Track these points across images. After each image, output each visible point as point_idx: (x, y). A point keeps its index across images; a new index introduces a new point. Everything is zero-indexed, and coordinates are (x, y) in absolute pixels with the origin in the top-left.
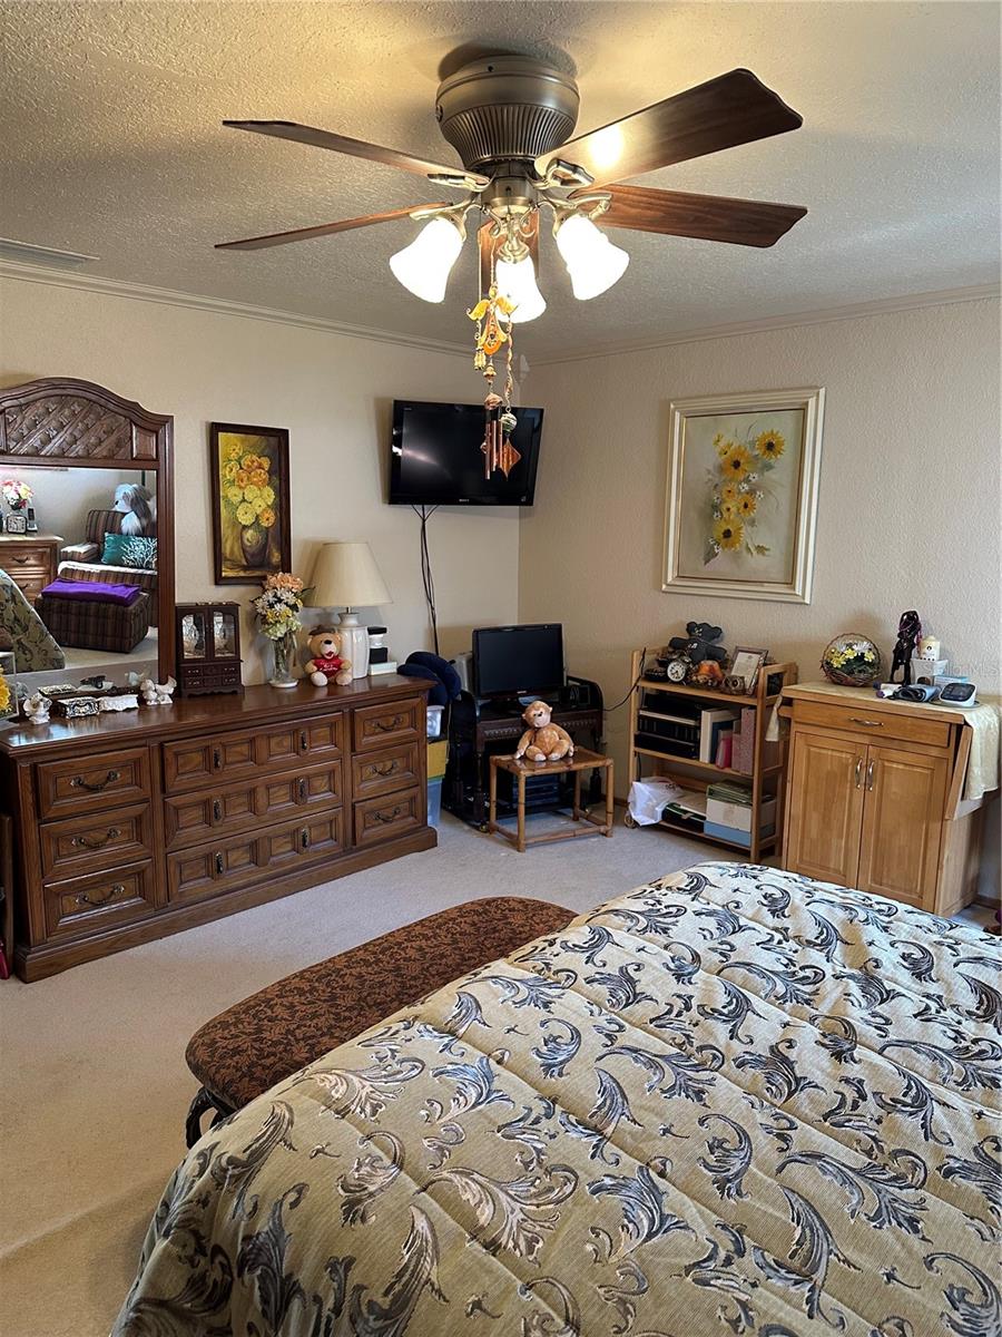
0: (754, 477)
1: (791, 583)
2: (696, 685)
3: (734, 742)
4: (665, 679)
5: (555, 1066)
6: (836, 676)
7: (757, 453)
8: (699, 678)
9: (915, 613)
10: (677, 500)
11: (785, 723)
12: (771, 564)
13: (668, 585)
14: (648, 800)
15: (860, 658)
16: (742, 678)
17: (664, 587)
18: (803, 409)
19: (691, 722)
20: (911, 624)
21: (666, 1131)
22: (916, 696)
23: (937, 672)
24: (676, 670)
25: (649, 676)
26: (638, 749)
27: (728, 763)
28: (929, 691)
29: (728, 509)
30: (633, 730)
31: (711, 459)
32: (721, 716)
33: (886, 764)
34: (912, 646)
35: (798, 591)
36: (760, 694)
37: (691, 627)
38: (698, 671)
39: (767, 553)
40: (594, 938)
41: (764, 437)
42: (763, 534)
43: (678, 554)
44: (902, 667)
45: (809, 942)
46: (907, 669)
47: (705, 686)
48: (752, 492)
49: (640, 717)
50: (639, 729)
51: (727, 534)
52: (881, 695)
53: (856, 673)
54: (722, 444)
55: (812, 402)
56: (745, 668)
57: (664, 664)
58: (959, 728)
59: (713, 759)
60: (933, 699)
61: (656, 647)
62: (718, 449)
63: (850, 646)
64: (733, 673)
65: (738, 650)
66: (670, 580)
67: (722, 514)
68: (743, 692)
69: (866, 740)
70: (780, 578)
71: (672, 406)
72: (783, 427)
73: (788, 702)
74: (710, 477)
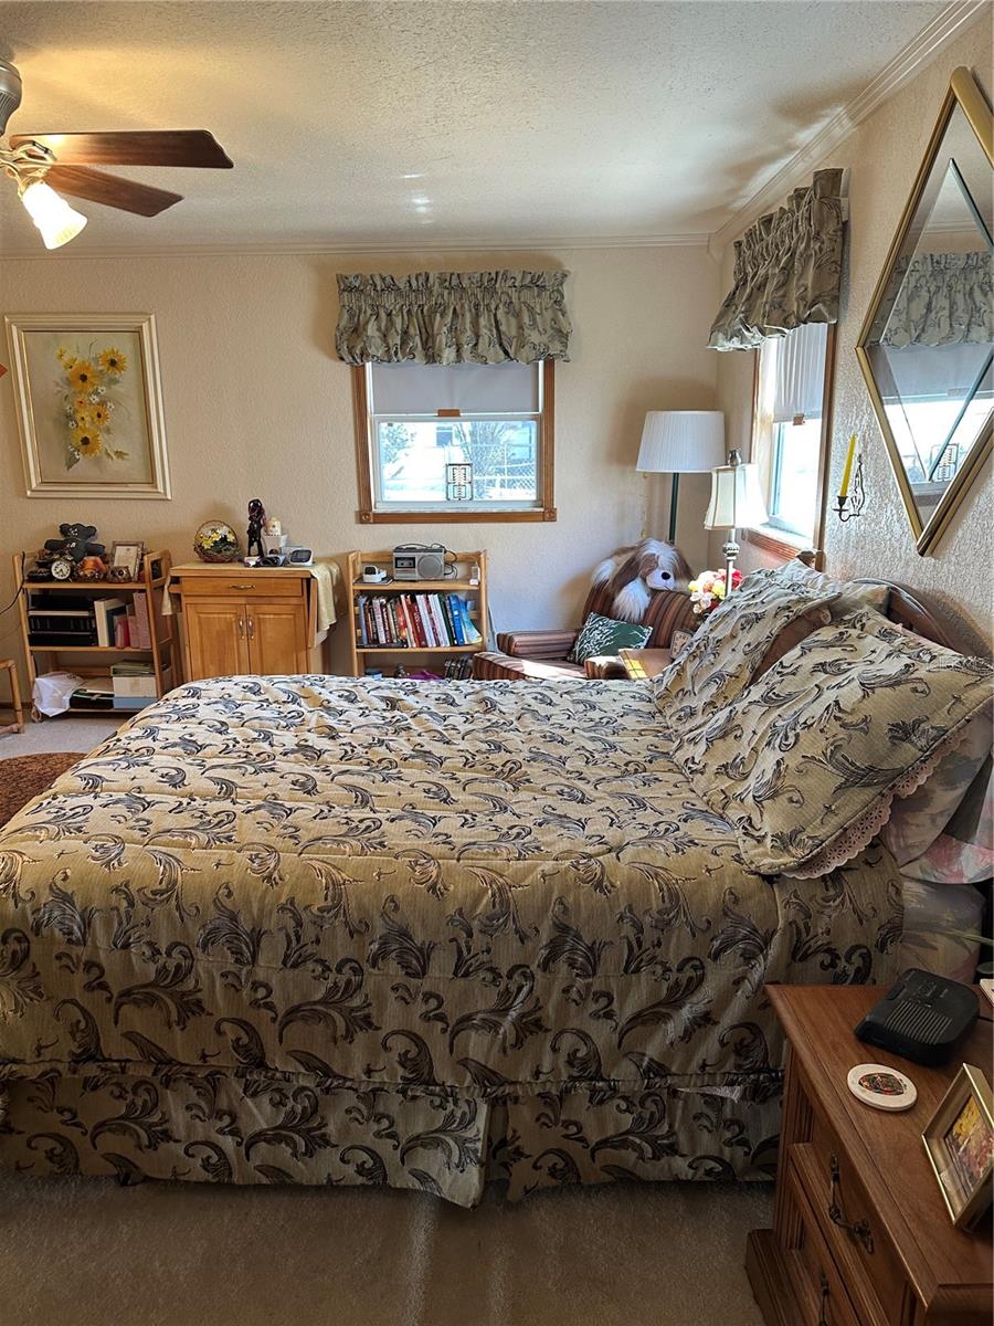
0: (103, 390)
1: (153, 482)
2: (84, 579)
3: (130, 624)
4: (51, 578)
5: (112, 860)
6: (206, 556)
7: (101, 368)
8: (86, 572)
9: (258, 501)
10: (28, 409)
11: (176, 598)
12: (132, 466)
13: (33, 491)
14: (52, 692)
15: (224, 539)
16: (127, 567)
17: (29, 493)
18: (139, 332)
19: (85, 614)
20: (256, 509)
21: (217, 865)
22: (273, 563)
23: (282, 544)
24: (60, 569)
25: (32, 578)
26: (35, 648)
27: (128, 643)
28: (281, 558)
29: (83, 419)
30: (26, 631)
31: (57, 372)
32: (113, 604)
33: (261, 616)
34: (260, 527)
35: (161, 489)
36: (147, 579)
37: (64, 529)
38: (83, 567)
39: (126, 457)
40: (88, 783)
41: (106, 354)
42: (119, 440)
43: (39, 462)
44: (255, 544)
45: (284, 702)
46: (260, 545)
47: (93, 579)
48: (103, 403)
49: (30, 618)
50: (31, 630)
51: (85, 441)
52: (248, 565)
53: (221, 552)
54: (66, 358)
55: (145, 326)
56: (125, 558)
57: (47, 565)
58: (308, 580)
59: (112, 642)
60: (285, 564)
61: (32, 551)
62: (62, 363)
63: (214, 531)
64: (116, 565)
65: (116, 545)
66: (34, 485)
67: (77, 423)
68: (129, 580)
69: (243, 601)
70: (142, 478)
71: (6, 320)
72: (123, 347)
73: (176, 580)
74: (59, 389)
